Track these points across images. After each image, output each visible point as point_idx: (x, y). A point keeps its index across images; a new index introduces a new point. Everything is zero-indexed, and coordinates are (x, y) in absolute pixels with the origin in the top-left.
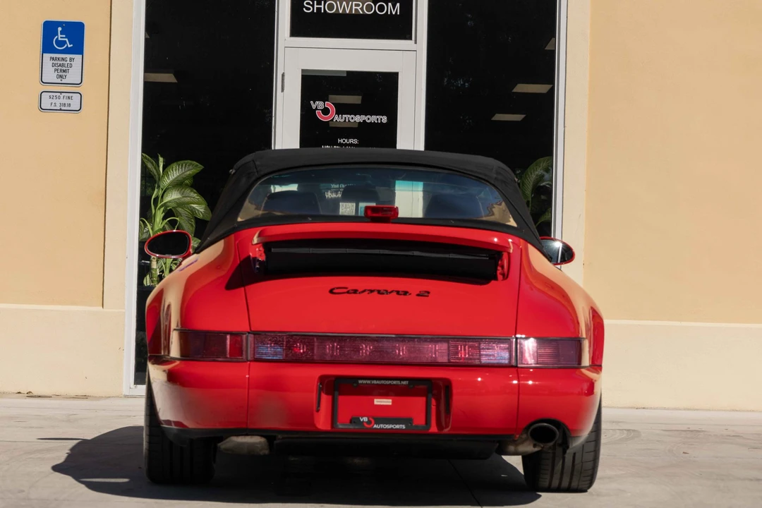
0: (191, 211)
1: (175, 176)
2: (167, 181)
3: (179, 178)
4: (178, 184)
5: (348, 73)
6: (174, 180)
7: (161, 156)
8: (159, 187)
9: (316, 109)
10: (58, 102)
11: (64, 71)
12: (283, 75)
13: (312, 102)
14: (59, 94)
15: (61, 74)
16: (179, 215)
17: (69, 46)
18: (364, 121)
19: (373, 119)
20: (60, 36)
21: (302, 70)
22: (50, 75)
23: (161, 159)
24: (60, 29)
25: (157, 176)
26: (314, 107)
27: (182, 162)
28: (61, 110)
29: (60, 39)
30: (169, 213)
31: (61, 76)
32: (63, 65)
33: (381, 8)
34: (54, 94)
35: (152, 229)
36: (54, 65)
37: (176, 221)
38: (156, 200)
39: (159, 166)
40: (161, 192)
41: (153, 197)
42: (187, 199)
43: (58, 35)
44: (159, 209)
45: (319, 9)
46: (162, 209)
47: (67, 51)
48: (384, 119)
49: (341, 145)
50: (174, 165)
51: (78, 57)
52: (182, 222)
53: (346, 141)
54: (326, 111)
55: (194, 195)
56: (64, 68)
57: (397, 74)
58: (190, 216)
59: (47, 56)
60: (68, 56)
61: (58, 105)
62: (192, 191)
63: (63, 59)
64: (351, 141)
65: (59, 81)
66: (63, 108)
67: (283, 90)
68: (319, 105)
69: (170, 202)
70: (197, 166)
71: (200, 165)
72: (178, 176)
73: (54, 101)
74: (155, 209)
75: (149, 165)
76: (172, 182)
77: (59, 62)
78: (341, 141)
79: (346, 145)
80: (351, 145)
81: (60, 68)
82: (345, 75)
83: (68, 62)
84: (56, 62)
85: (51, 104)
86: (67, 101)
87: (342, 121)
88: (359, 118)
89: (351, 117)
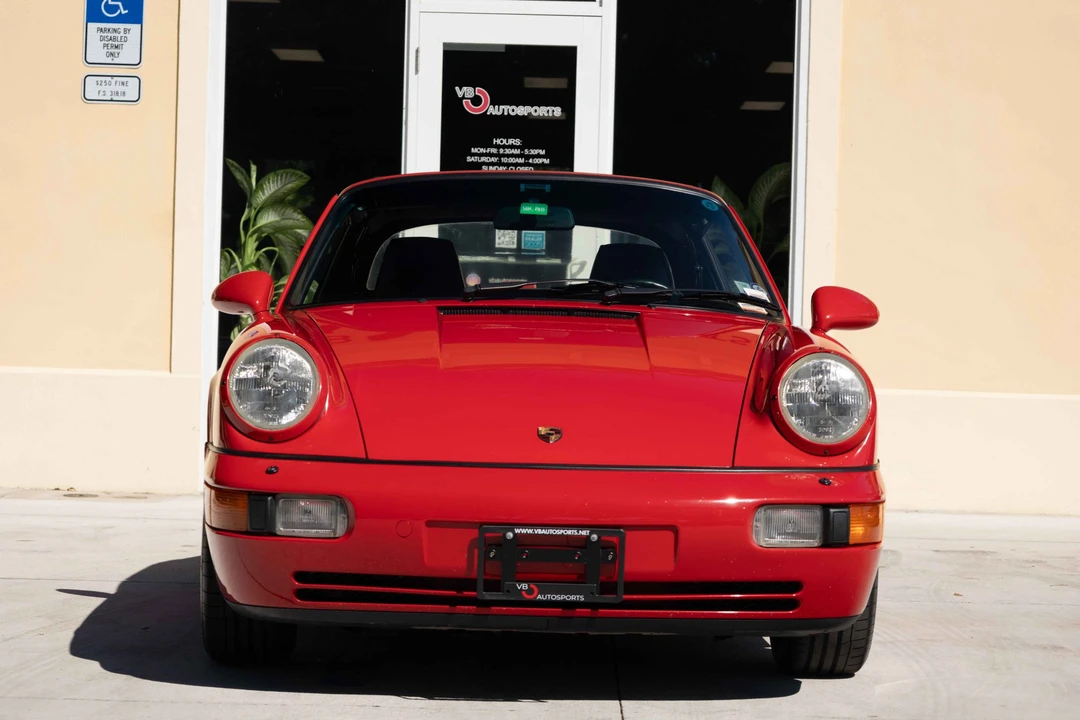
0: (296, 238)
1: (273, 190)
2: (261, 198)
3: (279, 194)
4: (277, 202)
5: (509, 48)
6: (271, 196)
7: (254, 163)
8: (250, 206)
9: (464, 98)
10: (108, 89)
12: (417, 51)
13: (457, 88)
14: (109, 79)
15: (112, 51)
16: (280, 243)
17: (124, 12)
18: (530, 114)
19: (542, 111)
21: (445, 45)
22: (97, 52)
23: (254, 168)
25: (248, 190)
26: (460, 94)
27: (282, 171)
28: (112, 100)
29: (110, 3)
30: (264, 242)
31: (112, 54)
32: (115, 39)
34: (103, 79)
35: (242, 263)
36: (102, 39)
37: (274, 252)
38: (247, 223)
39: (250, 177)
40: (253, 213)
41: (243, 219)
42: (289, 223)
44: (251, 236)
46: (255, 236)
47: (121, 19)
48: (557, 112)
49: (498, 147)
50: (271, 176)
51: (135, 28)
52: (282, 253)
53: (505, 141)
54: (476, 101)
55: (299, 218)
56: (116, 43)
57: (574, 49)
58: (295, 246)
59: (93, 26)
60: (121, 26)
61: (108, 93)
62: (295, 211)
63: (115, 31)
64: (511, 141)
65: (109, 60)
66: (115, 98)
67: (417, 71)
68: (466, 92)
69: (265, 226)
70: (301, 176)
71: (305, 176)
72: (277, 191)
73: (103, 88)
74: (246, 234)
75: (238, 176)
76: (268, 198)
77: (109, 35)
78: (498, 141)
79: (504, 147)
80: (512, 147)
81: (110, 42)
82: (503, 50)
83: (122, 34)
84: (105, 34)
85: (99, 92)
86: (121, 89)
87: (500, 113)
88: (522, 111)
89: (511, 108)
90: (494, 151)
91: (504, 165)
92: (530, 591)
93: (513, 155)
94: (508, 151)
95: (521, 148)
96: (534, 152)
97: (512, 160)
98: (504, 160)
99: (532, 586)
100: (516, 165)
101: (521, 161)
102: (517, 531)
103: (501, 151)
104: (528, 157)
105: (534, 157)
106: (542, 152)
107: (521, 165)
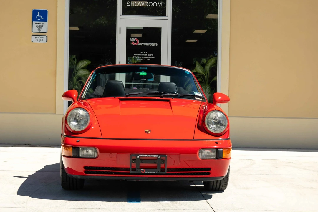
2: (78, 67)
4: (83, 68)
8: (75, 70)
9: (132, 41)
10: (38, 39)
11: (40, 28)
12: (120, 29)
13: (130, 38)
14: (39, 36)
15: (39, 29)
17: (42, 19)
18: (149, 45)
19: (152, 44)
20: (39, 15)
21: (127, 27)
22: (35, 29)
24: (39, 13)
26: (131, 40)
27: (83, 60)
29: (39, 16)
30: (79, 79)
31: (39, 30)
32: (40, 26)
33: (155, 4)
34: (37, 36)
35: (73, 84)
36: (37, 26)
38: (74, 74)
39: (75, 62)
40: (76, 72)
43: (38, 15)
45: (132, 5)
46: (76, 77)
47: (41, 21)
48: (157, 44)
49: (141, 54)
50: (81, 62)
51: (45, 23)
52: (84, 82)
53: (143, 52)
54: (135, 42)
56: (40, 27)
57: (161, 28)
59: (34, 22)
61: (38, 40)
62: (87, 71)
63: (40, 24)
64: (144, 52)
65: (38, 31)
66: (40, 41)
67: (120, 33)
68: (133, 39)
71: (90, 61)
72: (82, 66)
73: (37, 39)
74: (74, 77)
76: (80, 67)
77: (39, 25)
78: (141, 52)
79: (143, 54)
80: (145, 54)
81: (39, 27)
82: (142, 29)
83: (42, 24)
84: (37, 25)
85: (36, 40)
86: (41, 39)
87: (141, 45)
88: (147, 44)
89: (144, 44)
90: (140, 55)
91: (143, 58)
92: (143, 171)
93: (145, 56)
94: (144, 55)
95: (147, 54)
96: (150, 55)
97: (145, 57)
98: (143, 57)
99: (144, 169)
100: (146, 58)
101: (147, 57)
102: (140, 156)
103: (142, 55)
104: (149, 56)
105: (150, 56)
106: (153, 55)
107: (147, 58)
